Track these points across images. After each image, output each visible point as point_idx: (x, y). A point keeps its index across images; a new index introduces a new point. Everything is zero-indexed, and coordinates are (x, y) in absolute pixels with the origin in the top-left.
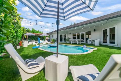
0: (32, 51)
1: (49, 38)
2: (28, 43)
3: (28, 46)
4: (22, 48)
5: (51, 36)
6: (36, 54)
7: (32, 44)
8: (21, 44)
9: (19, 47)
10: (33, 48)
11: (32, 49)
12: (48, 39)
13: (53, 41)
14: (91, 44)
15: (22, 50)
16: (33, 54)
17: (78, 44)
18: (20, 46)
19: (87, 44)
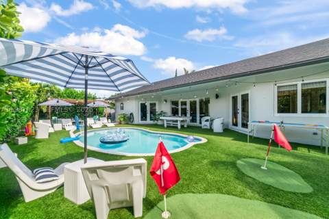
0: (56, 151)
1: (112, 111)
2: (53, 126)
3: (50, 134)
4: (31, 142)
5: (118, 105)
6: (64, 156)
7: (64, 129)
8: (30, 132)
9: (23, 141)
10: (61, 142)
11: (58, 144)
12: (110, 114)
13: (122, 119)
14: (209, 128)
15: (30, 147)
16: (57, 157)
17: (179, 127)
18: (26, 138)
19: (201, 127)
